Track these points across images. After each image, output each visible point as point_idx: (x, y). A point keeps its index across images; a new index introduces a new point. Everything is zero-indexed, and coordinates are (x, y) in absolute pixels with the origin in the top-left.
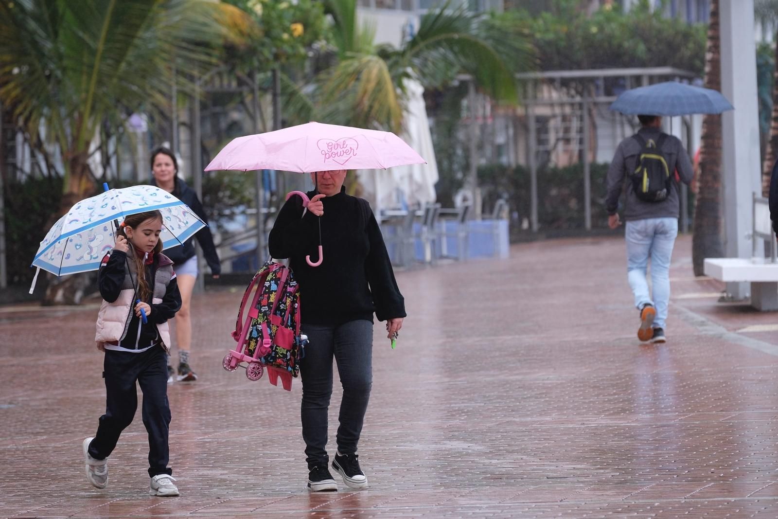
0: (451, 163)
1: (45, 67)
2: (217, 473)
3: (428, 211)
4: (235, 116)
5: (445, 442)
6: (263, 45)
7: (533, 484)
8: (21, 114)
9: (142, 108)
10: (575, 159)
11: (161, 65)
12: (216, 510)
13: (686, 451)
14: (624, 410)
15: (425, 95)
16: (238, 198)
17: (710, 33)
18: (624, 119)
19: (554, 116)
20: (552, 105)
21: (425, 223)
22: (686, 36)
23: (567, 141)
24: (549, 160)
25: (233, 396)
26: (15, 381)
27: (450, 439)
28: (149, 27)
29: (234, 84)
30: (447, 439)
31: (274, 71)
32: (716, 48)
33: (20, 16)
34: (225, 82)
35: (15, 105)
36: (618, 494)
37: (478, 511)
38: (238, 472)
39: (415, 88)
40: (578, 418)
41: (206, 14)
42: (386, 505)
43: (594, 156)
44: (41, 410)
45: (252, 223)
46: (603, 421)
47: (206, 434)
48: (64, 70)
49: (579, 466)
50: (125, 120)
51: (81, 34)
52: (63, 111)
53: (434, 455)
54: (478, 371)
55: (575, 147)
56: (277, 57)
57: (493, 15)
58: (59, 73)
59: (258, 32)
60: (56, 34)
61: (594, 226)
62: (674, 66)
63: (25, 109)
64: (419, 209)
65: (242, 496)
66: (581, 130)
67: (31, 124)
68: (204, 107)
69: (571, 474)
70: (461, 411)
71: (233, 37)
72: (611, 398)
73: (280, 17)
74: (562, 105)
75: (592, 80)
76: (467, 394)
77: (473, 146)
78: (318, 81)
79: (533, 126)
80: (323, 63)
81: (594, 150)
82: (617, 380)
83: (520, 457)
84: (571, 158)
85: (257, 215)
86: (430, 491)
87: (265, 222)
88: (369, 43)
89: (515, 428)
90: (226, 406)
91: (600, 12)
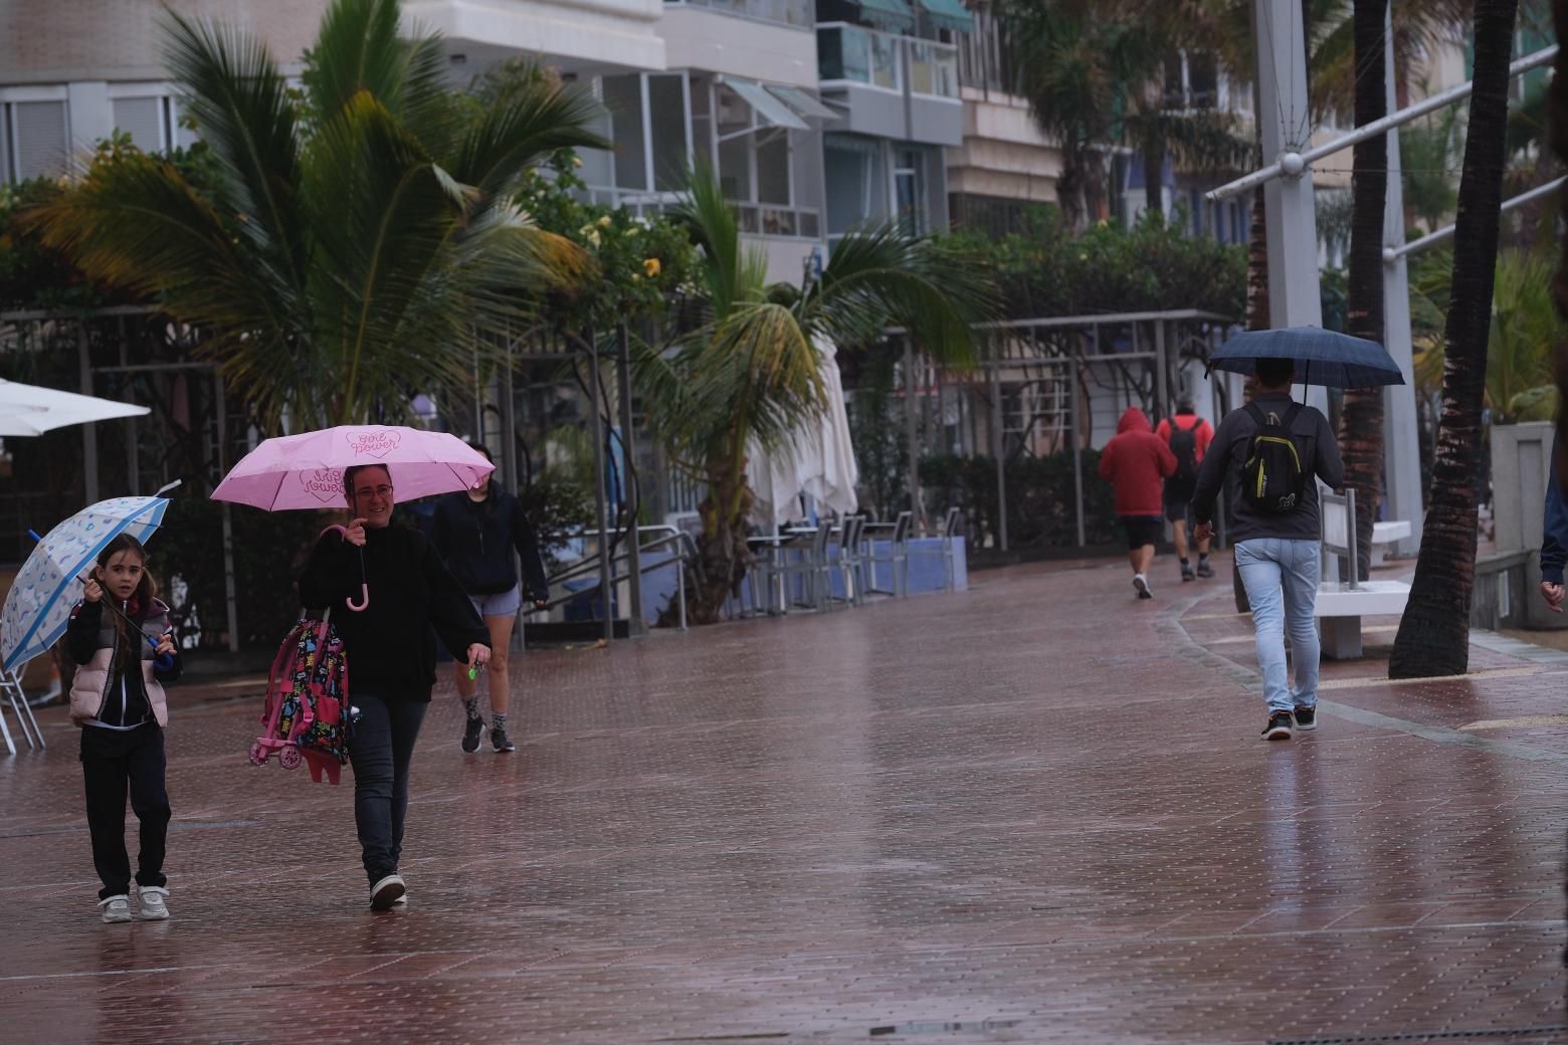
0: (880, 456)
1: (288, 329)
2: (555, 913)
3: (848, 524)
4: (566, 394)
5: (883, 860)
6: (603, 290)
7: (1012, 918)
8: (254, 399)
9: (429, 385)
10: (1060, 445)
11: (456, 324)
12: (554, 967)
13: (1235, 864)
14: (1140, 808)
15: (839, 358)
16: (572, 513)
17: (1251, 258)
18: (1130, 386)
19: (1029, 384)
20: (1024, 367)
21: (845, 544)
22: (1218, 262)
23: (1048, 419)
24: (1023, 447)
25: (572, 800)
26: (256, 786)
27: (890, 856)
28: (436, 269)
29: (562, 348)
30: (884, 856)
31: (619, 327)
32: (1262, 279)
33: (250, 256)
34: (549, 346)
35: (244, 387)
36: (1136, 930)
37: (933, 959)
38: (584, 912)
39: (825, 346)
40: (1075, 821)
41: (520, 247)
42: (799, 955)
43: (1088, 442)
44: (294, 828)
45: (593, 549)
46: (1111, 824)
47: (534, 856)
48: (315, 333)
49: (1079, 891)
50: (406, 402)
51: (337, 279)
52: (315, 393)
53: (868, 879)
54: (928, 756)
55: (1059, 427)
56: (623, 307)
57: (935, 238)
58: (307, 337)
59: (596, 271)
60: (303, 283)
61: (1088, 541)
62: (1201, 306)
63: (260, 391)
64: (836, 523)
65: (590, 947)
66: (1067, 404)
67: (268, 414)
68: (519, 381)
69: (1068, 902)
70: (904, 816)
71: (559, 279)
72: (1123, 790)
73: (626, 249)
74: (1039, 366)
75: (1082, 329)
76: (913, 789)
77: (911, 430)
78: (684, 341)
79: (997, 398)
80: (689, 316)
81: (1088, 432)
82: (1131, 764)
83: (992, 879)
84: (1053, 446)
85: (601, 536)
86: (863, 932)
87: (612, 548)
88: (758, 286)
89: (985, 836)
90: (563, 816)
91: (1090, 232)
